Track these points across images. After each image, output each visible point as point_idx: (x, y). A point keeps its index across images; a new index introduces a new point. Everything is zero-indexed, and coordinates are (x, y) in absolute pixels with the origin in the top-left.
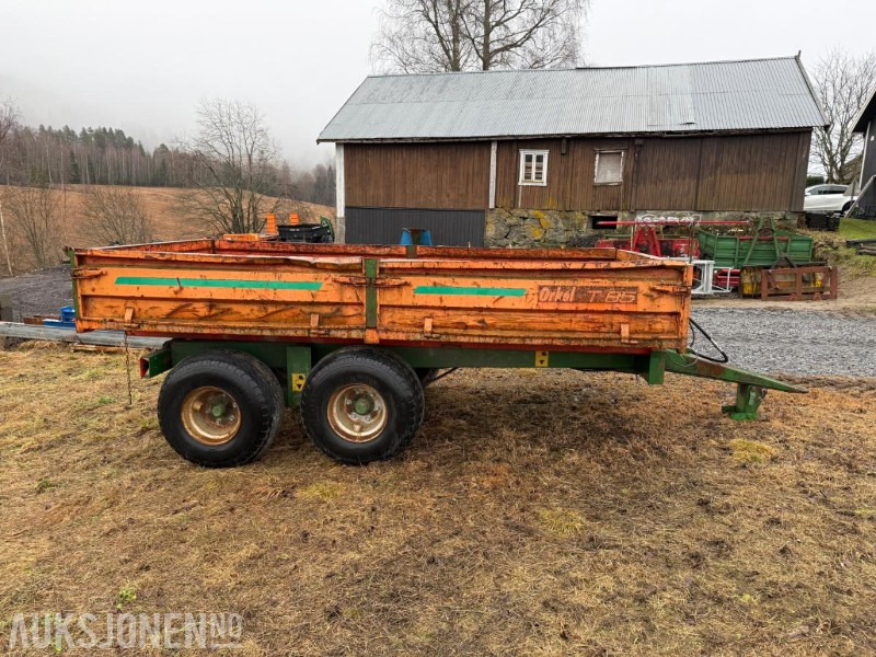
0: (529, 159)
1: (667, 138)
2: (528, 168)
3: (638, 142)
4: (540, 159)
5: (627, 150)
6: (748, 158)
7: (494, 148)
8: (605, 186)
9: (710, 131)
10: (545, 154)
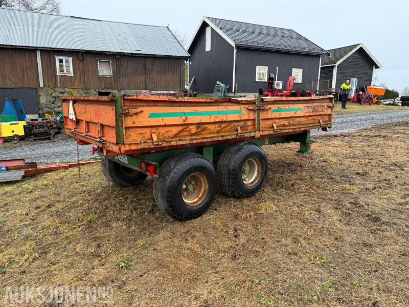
0: (61, 61)
1: (130, 56)
2: (61, 66)
3: (117, 57)
4: (67, 62)
5: (113, 61)
6: (163, 67)
7: (38, 54)
8: (104, 77)
9: (148, 55)
10: (70, 59)
